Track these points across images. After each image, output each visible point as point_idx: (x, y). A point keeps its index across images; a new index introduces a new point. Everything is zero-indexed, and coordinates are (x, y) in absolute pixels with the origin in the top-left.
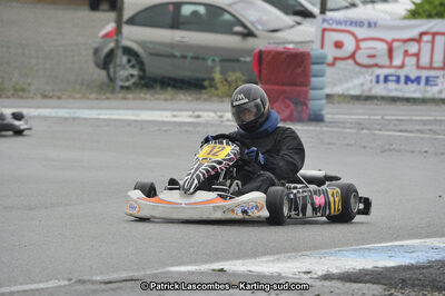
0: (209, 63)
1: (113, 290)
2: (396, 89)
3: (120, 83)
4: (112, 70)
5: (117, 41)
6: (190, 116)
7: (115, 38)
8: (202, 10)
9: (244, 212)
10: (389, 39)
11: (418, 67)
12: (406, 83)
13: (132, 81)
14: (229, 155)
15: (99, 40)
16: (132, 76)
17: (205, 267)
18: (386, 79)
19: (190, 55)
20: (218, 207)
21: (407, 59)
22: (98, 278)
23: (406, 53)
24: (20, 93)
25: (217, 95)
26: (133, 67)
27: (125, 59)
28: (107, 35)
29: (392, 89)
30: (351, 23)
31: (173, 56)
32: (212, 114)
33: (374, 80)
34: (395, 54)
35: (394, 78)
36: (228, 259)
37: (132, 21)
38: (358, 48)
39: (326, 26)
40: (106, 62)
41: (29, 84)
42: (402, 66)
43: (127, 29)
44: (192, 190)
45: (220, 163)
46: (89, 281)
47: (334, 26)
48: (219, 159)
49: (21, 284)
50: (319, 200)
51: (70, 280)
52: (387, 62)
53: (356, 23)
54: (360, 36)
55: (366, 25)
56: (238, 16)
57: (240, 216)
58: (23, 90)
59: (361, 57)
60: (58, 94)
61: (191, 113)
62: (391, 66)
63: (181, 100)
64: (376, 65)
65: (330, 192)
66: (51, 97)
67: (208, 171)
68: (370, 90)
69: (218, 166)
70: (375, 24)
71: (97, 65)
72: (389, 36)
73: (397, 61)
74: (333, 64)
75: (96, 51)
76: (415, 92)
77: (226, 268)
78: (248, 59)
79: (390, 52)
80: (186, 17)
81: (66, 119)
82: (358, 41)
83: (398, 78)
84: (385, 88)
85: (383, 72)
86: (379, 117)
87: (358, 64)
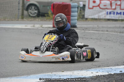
2: (114, 17)
9: (63, 59)
11: (121, 9)
12: (117, 14)
14: (55, 39)
18: (110, 13)
20: (54, 57)
21: (117, 6)
23: (116, 4)
25: (49, 19)
29: (112, 16)
33: (106, 14)
35: (113, 13)
38: (100, 3)
42: (115, 9)
44: (44, 51)
45: (52, 42)
48: (52, 40)
50: (85, 54)
57: (61, 60)
62: (111, 9)
64: (107, 9)
65: (88, 51)
67: (49, 45)
68: (105, 17)
69: (52, 43)
73: (114, 7)
74: (92, 8)
76: (120, 17)
79: (111, 4)
83: (114, 13)
84: (110, 16)
85: (109, 11)
86: (97, 26)
87: (100, 8)
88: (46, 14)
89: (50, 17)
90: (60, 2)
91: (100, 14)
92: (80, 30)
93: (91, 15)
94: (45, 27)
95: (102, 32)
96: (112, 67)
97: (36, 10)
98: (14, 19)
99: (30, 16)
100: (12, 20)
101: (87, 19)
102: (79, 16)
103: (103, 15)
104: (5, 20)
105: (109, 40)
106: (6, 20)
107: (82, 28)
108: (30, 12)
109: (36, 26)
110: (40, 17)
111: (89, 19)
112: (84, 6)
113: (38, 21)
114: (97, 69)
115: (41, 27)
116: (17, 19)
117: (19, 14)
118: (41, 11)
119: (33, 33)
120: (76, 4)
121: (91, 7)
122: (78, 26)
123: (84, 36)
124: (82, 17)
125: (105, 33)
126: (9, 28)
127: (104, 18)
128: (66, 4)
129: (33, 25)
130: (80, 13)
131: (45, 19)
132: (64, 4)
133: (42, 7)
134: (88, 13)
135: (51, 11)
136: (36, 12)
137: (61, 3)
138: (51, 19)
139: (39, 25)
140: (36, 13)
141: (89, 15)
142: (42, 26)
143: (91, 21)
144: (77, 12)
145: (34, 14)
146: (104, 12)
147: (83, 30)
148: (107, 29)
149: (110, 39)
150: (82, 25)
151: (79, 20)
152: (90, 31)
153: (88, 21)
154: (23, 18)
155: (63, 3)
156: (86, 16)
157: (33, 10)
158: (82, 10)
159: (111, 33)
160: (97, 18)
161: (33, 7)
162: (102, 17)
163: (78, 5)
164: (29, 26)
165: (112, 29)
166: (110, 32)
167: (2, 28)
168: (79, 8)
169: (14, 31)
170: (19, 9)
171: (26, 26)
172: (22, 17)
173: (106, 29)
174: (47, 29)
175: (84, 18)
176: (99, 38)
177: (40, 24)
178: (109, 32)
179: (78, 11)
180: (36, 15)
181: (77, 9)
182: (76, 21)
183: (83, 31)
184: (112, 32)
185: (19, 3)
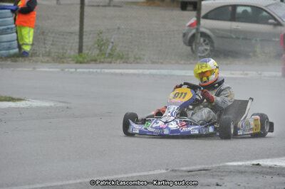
0: (253, 41)
1: (193, 175)
3: (199, 54)
4: (194, 46)
5: (197, 29)
6: (241, 74)
7: (196, 27)
8: (249, 9)
13: (207, 53)
15: (187, 28)
16: (206, 50)
17: (249, 163)
19: (241, 37)
22: (184, 169)
24: (139, 60)
26: (207, 44)
27: (202, 40)
28: (191, 25)
31: (231, 38)
32: (255, 73)
36: (262, 158)
37: (206, 17)
40: (191, 41)
41: (144, 55)
43: (203, 22)
46: (178, 170)
49: (138, 172)
51: (167, 170)
56: (272, 13)
58: (140, 58)
60: (161, 61)
61: (241, 72)
66: (157, 63)
71: (185, 43)
75: (184, 35)
77: (260, 163)
78: (277, 39)
80: (239, 14)
81: (166, 76)
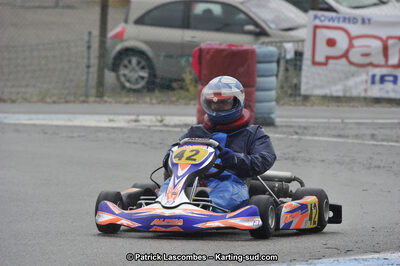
2: (394, 91)
10: (384, 36)
18: (383, 79)
25: (185, 98)
29: (389, 90)
30: (344, 19)
33: (369, 81)
34: (390, 52)
35: (391, 78)
38: (351, 46)
39: (318, 22)
42: (398, 66)
47: (326, 23)
52: (383, 62)
53: (349, 19)
54: (353, 34)
55: (360, 21)
59: (355, 56)
62: (386, 65)
63: (145, 103)
64: (371, 64)
68: (366, 90)
70: (369, 20)
72: (383, 33)
74: (325, 64)
79: (385, 50)
82: (351, 39)
83: (395, 78)
84: (381, 89)
85: (379, 72)
86: (339, 121)
87: (351, 63)
88: (176, 80)
89: (188, 90)
90: (220, 45)
91: (351, 82)
92: (284, 133)
93: (322, 87)
94: (172, 123)
95: (355, 141)
96: (388, 255)
97: (143, 68)
98: (72, 98)
99: (123, 87)
100: (67, 102)
101: (306, 98)
102: (282, 87)
103: (359, 84)
104: (42, 100)
105: (379, 167)
106: (48, 100)
107: (291, 126)
108: (125, 75)
109: (144, 120)
110: (157, 93)
111: (313, 98)
112: (298, 57)
113: (152, 104)
114: (341, 259)
115: (158, 124)
116: (83, 98)
117: (87, 80)
118: (159, 73)
119: (135, 143)
120: (272, 49)
121: (320, 58)
122: (278, 121)
123: (299, 152)
124: (292, 92)
125: (366, 142)
126: (57, 126)
127: (363, 94)
128: (240, 48)
129: (133, 117)
130: (287, 78)
131: (174, 99)
132: (233, 48)
133: (162, 58)
134: (311, 80)
135: (191, 73)
136: (144, 74)
137: (223, 47)
138: (191, 99)
139: (153, 118)
140: (142, 78)
141: (315, 86)
142: (161, 121)
143: (323, 104)
144: (277, 76)
145: (137, 82)
146: (363, 76)
147: (297, 133)
148: (373, 132)
149: (382, 165)
150: (291, 117)
151: (282, 102)
152: (316, 138)
153: (312, 106)
154: (100, 95)
155: (230, 45)
156: (304, 90)
157: (133, 70)
158: (291, 68)
159: (385, 143)
160: (340, 94)
161: (134, 60)
162: (355, 93)
163: (280, 54)
164: (121, 121)
165: (388, 132)
166: (383, 140)
167: (34, 125)
168: (282, 63)
169: (72, 137)
170: (88, 67)
171: (110, 120)
172: (98, 91)
173: (369, 132)
174: (178, 129)
175: (299, 95)
176: (347, 159)
177: (155, 115)
178: (378, 141)
179: (278, 71)
180: (142, 83)
181: (274, 65)
182: (274, 103)
183: (295, 137)
184: (388, 141)
185: (89, 47)
